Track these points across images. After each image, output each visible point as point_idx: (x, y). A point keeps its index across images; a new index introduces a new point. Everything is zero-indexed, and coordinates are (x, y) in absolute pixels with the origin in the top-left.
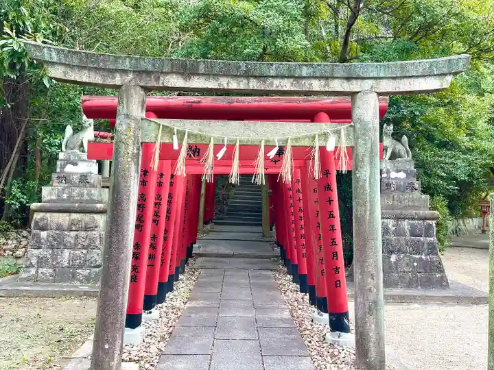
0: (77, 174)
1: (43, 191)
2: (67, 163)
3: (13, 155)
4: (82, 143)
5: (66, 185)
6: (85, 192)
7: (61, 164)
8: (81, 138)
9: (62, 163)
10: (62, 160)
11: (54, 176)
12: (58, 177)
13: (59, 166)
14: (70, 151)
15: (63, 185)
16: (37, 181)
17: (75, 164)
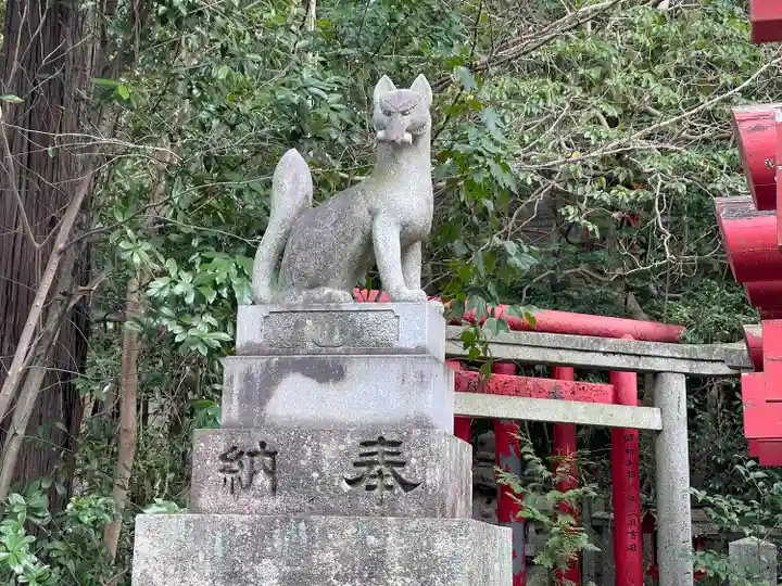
0: (340, 431)
1: (142, 544)
2: (283, 369)
3: (18, 366)
4: (369, 244)
5: (276, 502)
6: (395, 548)
7: (248, 377)
8: (361, 213)
9: (256, 364)
10: (253, 350)
11: (207, 447)
12: (233, 455)
13: (237, 386)
14: (298, 298)
15: (259, 501)
16: (121, 498)
17: (327, 371)
